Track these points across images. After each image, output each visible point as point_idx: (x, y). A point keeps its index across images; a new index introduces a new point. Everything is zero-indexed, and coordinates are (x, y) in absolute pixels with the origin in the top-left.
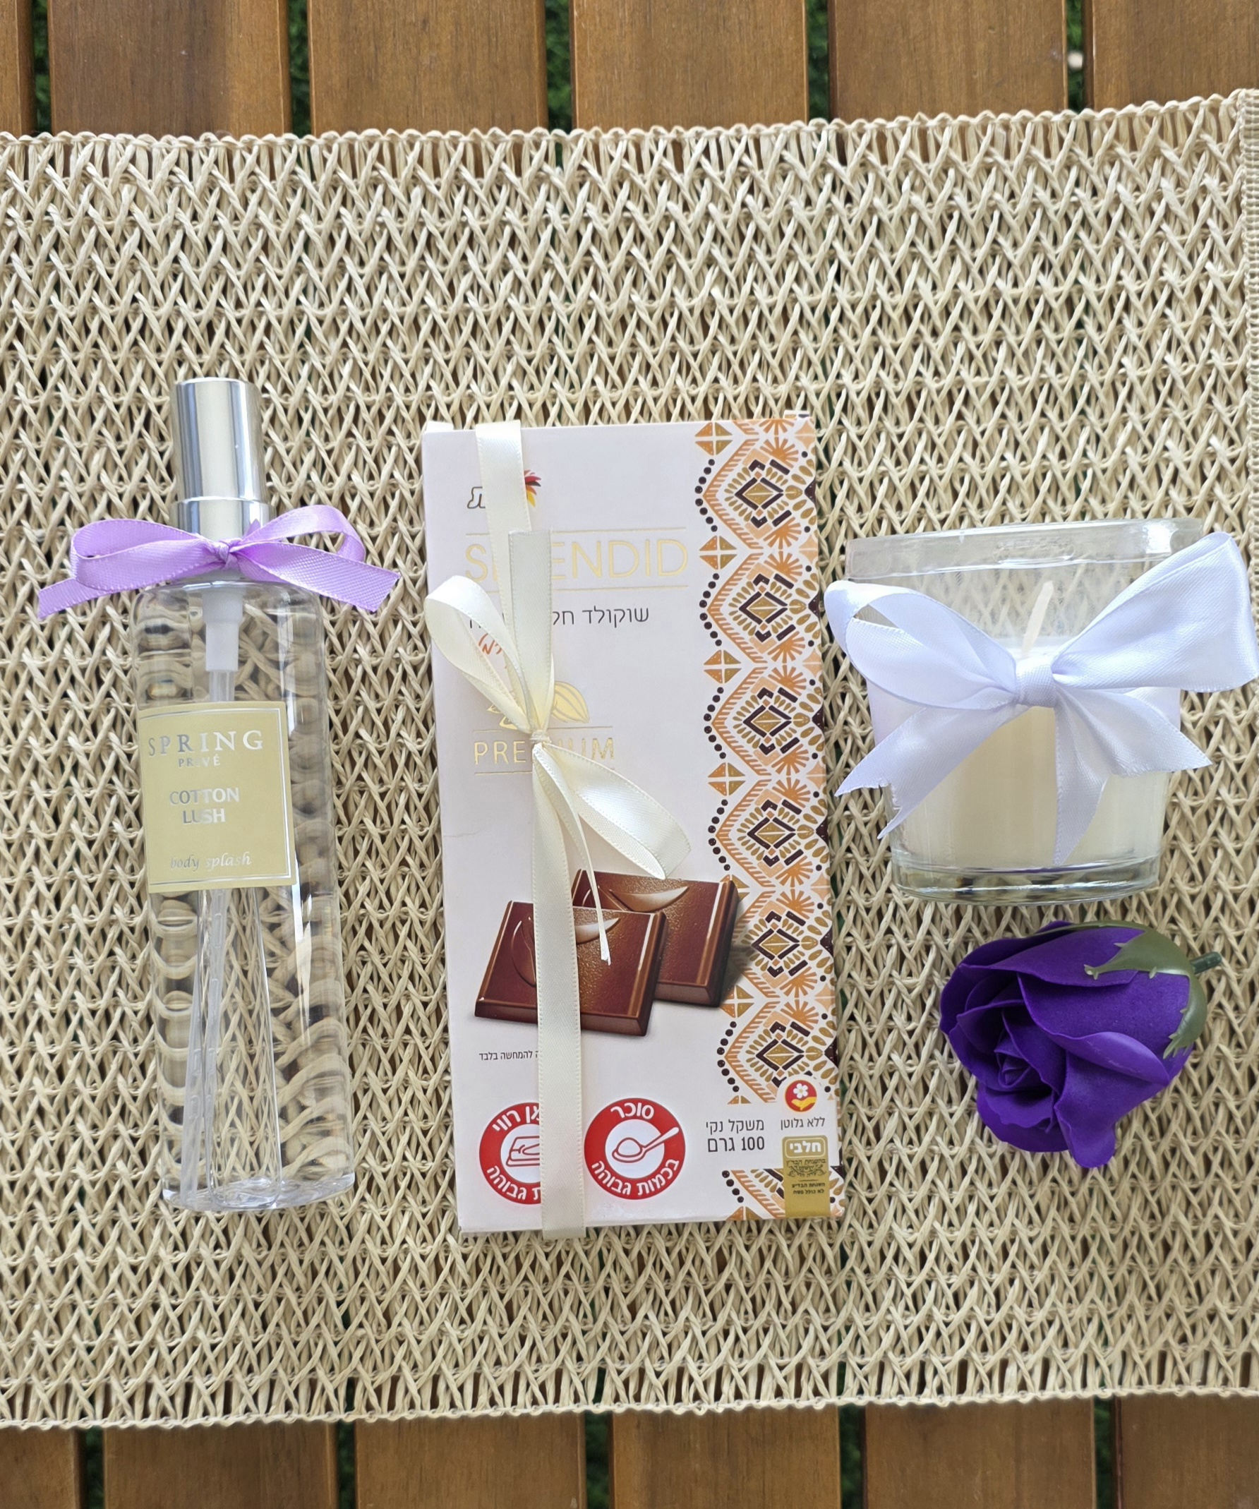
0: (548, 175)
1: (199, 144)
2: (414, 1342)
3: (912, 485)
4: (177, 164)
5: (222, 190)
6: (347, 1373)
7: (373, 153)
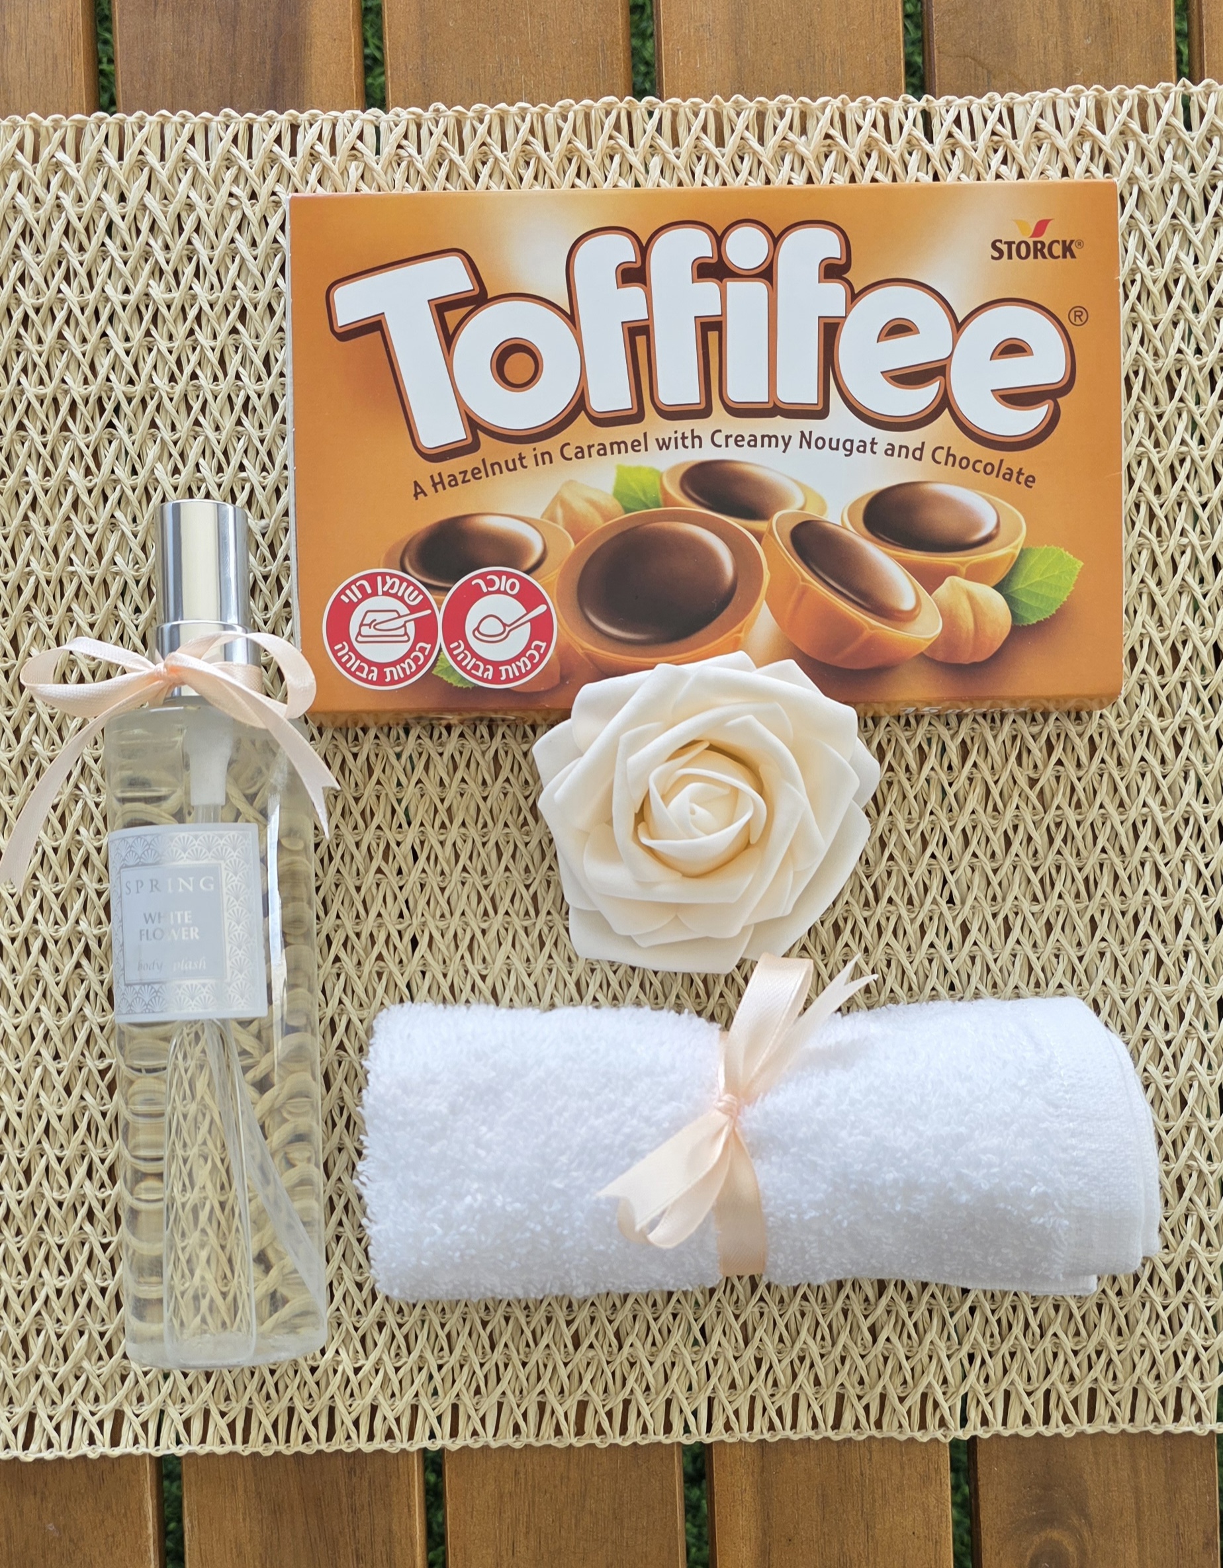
0: (793, 144)
1: (429, 115)
2: (647, 1364)
3: (1172, 467)
4: (406, 137)
5: (451, 161)
6: (579, 1396)
7: (610, 122)
